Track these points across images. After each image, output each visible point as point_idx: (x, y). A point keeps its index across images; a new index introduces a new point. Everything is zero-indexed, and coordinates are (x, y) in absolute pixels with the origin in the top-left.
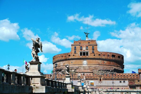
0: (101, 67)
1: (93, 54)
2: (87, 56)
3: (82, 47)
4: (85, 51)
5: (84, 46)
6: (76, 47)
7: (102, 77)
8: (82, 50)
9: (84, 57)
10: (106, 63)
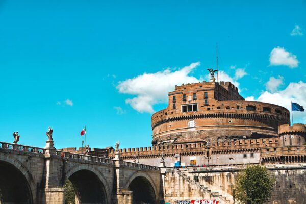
0: (223, 131)
1: (206, 107)
2: (195, 112)
3: (186, 96)
4: (191, 102)
5: (189, 93)
6: (176, 97)
7: (211, 149)
8: (186, 100)
9: (189, 114)
10: (234, 123)
